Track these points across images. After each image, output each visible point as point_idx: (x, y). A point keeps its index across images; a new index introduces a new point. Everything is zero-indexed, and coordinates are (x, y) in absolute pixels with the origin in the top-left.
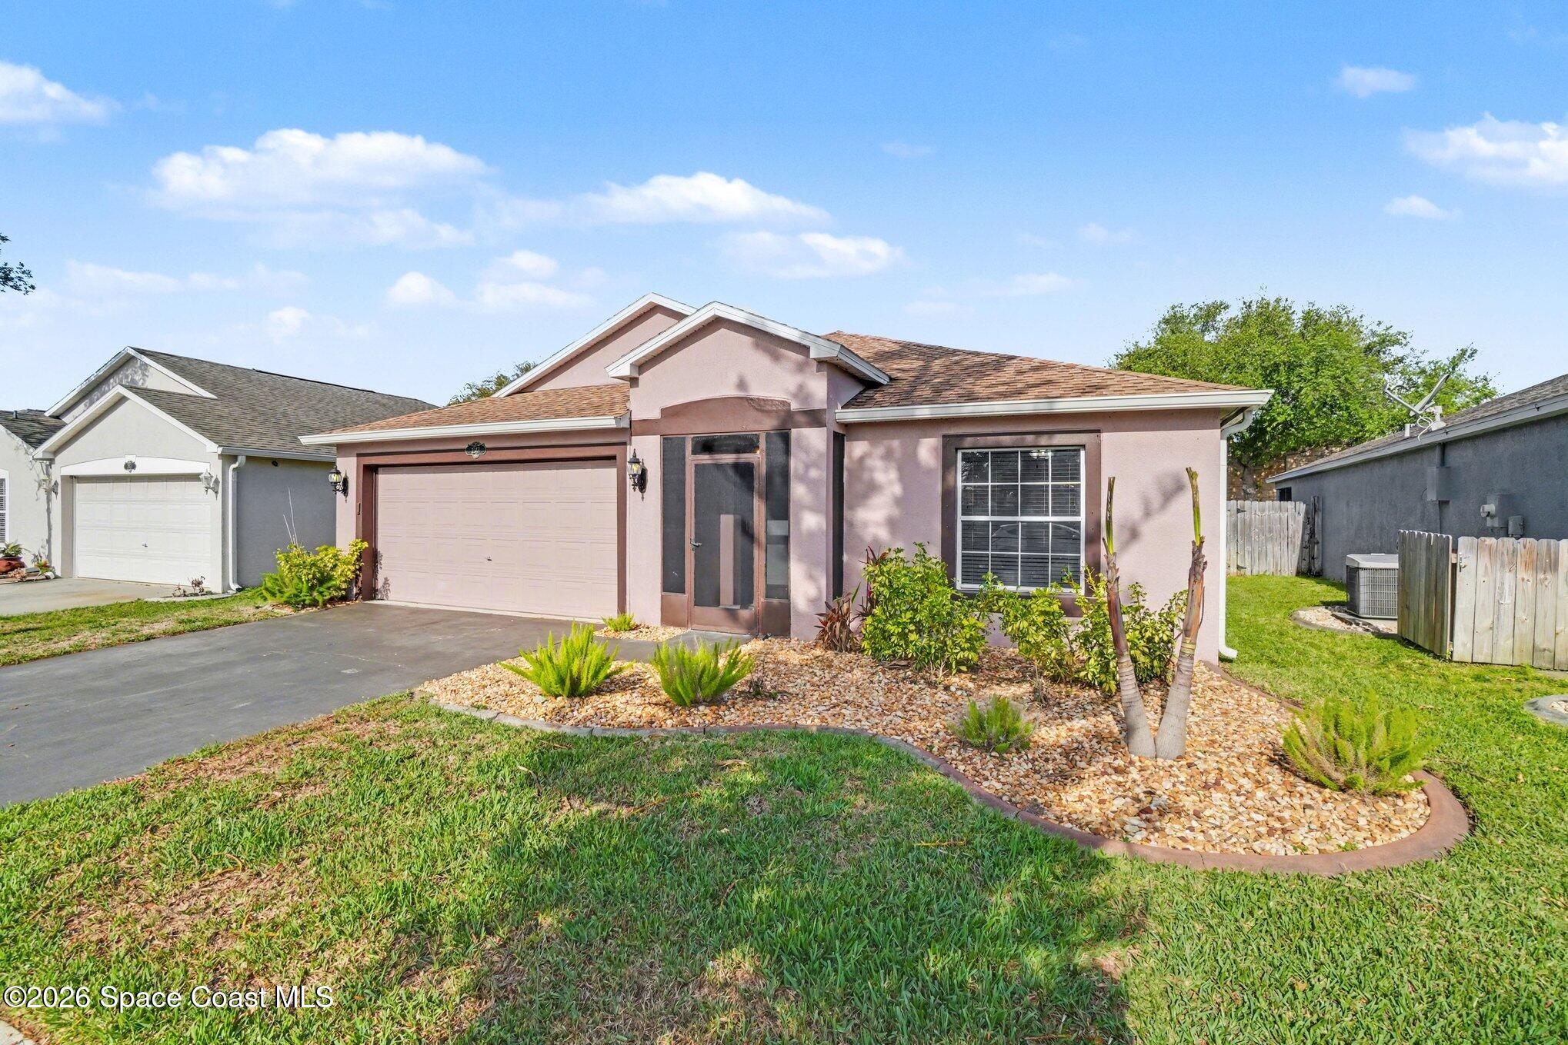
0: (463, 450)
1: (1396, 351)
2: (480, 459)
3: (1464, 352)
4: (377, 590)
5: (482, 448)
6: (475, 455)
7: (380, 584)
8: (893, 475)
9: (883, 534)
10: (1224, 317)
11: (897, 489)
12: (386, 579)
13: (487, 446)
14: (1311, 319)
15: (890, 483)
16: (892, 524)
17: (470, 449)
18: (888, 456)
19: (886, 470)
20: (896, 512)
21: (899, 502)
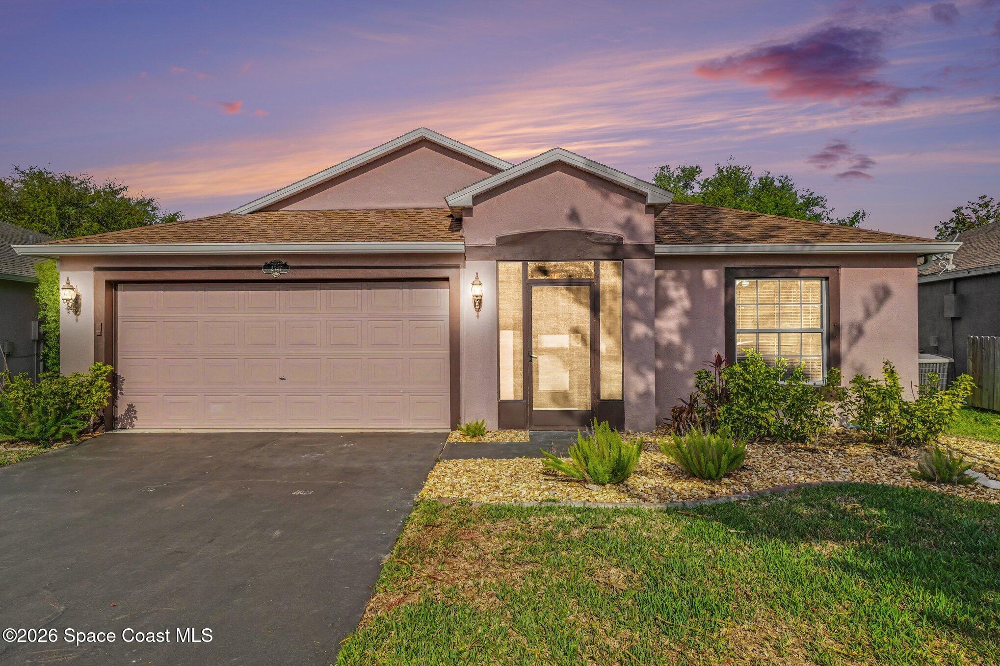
0: (259, 268)
1: (817, 210)
2: (281, 278)
3: (857, 214)
4: (117, 419)
5: (285, 266)
6: (276, 274)
7: (120, 412)
8: (683, 292)
9: (676, 339)
10: (700, 178)
11: (686, 303)
12: (131, 406)
13: (290, 264)
14: (766, 184)
15: (680, 298)
16: (683, 331)
17: (267, 267)
18: (678, 279)
19: (677, 289)
20: (685, 321)
21: (687, 313)
